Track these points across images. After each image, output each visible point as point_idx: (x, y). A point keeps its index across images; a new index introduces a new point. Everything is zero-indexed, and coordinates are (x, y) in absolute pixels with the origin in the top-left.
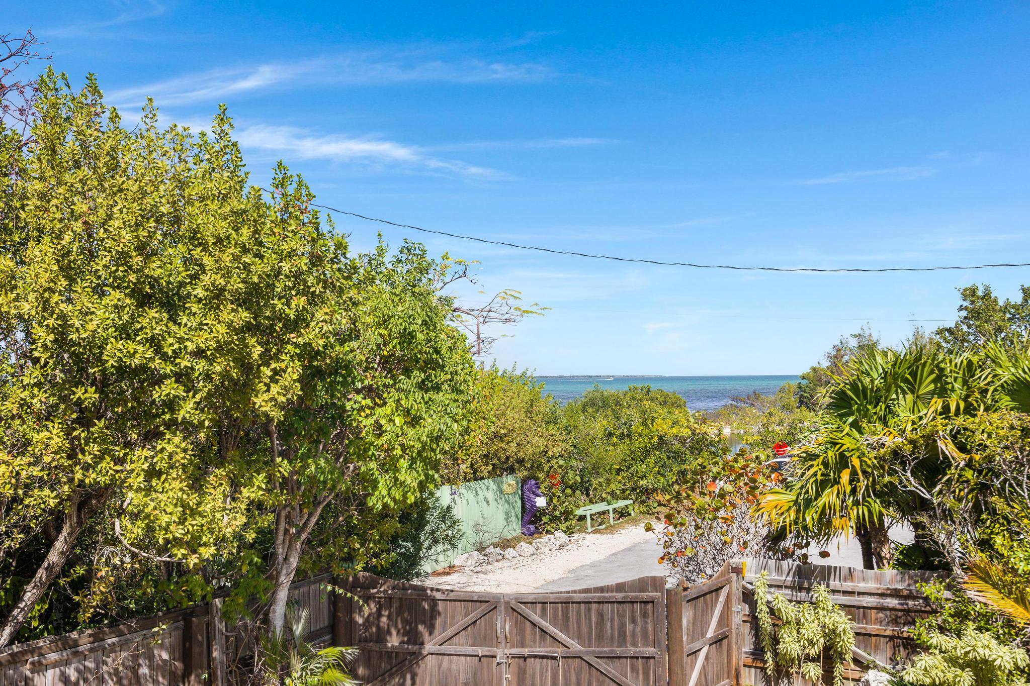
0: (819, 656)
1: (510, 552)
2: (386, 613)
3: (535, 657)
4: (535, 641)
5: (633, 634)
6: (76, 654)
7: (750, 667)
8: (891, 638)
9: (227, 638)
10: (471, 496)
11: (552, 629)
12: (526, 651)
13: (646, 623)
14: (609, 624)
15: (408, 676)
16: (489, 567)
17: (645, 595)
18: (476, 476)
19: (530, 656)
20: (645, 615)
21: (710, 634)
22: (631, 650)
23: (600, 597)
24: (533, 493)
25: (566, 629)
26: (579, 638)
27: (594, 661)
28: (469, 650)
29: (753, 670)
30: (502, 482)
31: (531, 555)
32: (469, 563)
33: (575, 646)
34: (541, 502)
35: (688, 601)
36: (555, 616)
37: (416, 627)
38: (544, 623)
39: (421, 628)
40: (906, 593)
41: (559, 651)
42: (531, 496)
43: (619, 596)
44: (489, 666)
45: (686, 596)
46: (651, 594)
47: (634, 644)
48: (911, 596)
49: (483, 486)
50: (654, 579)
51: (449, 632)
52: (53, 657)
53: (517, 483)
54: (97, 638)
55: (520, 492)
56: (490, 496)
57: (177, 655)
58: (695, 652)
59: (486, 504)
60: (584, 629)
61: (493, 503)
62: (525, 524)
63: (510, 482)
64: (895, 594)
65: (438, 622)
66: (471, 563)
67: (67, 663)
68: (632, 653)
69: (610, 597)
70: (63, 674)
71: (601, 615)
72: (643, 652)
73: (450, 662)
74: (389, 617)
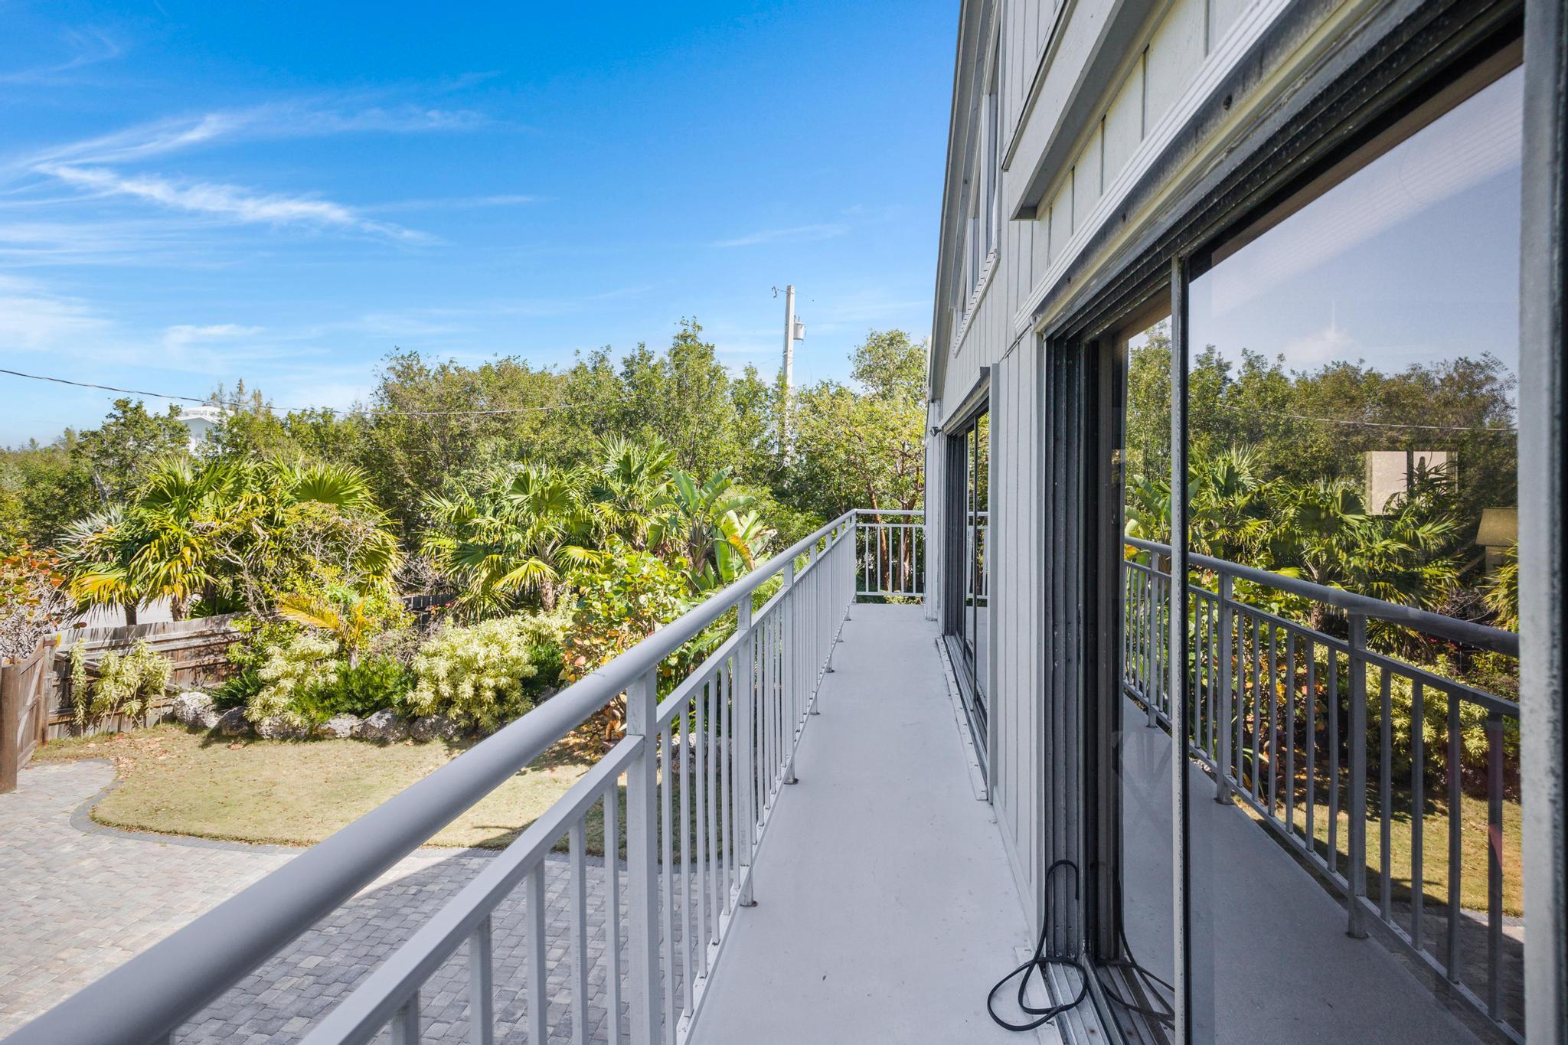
8: (193, 668)
21: (29, 702)
35: (21, 675)
40: (209, 632)
48: (214, 635)
64: (201, 635)
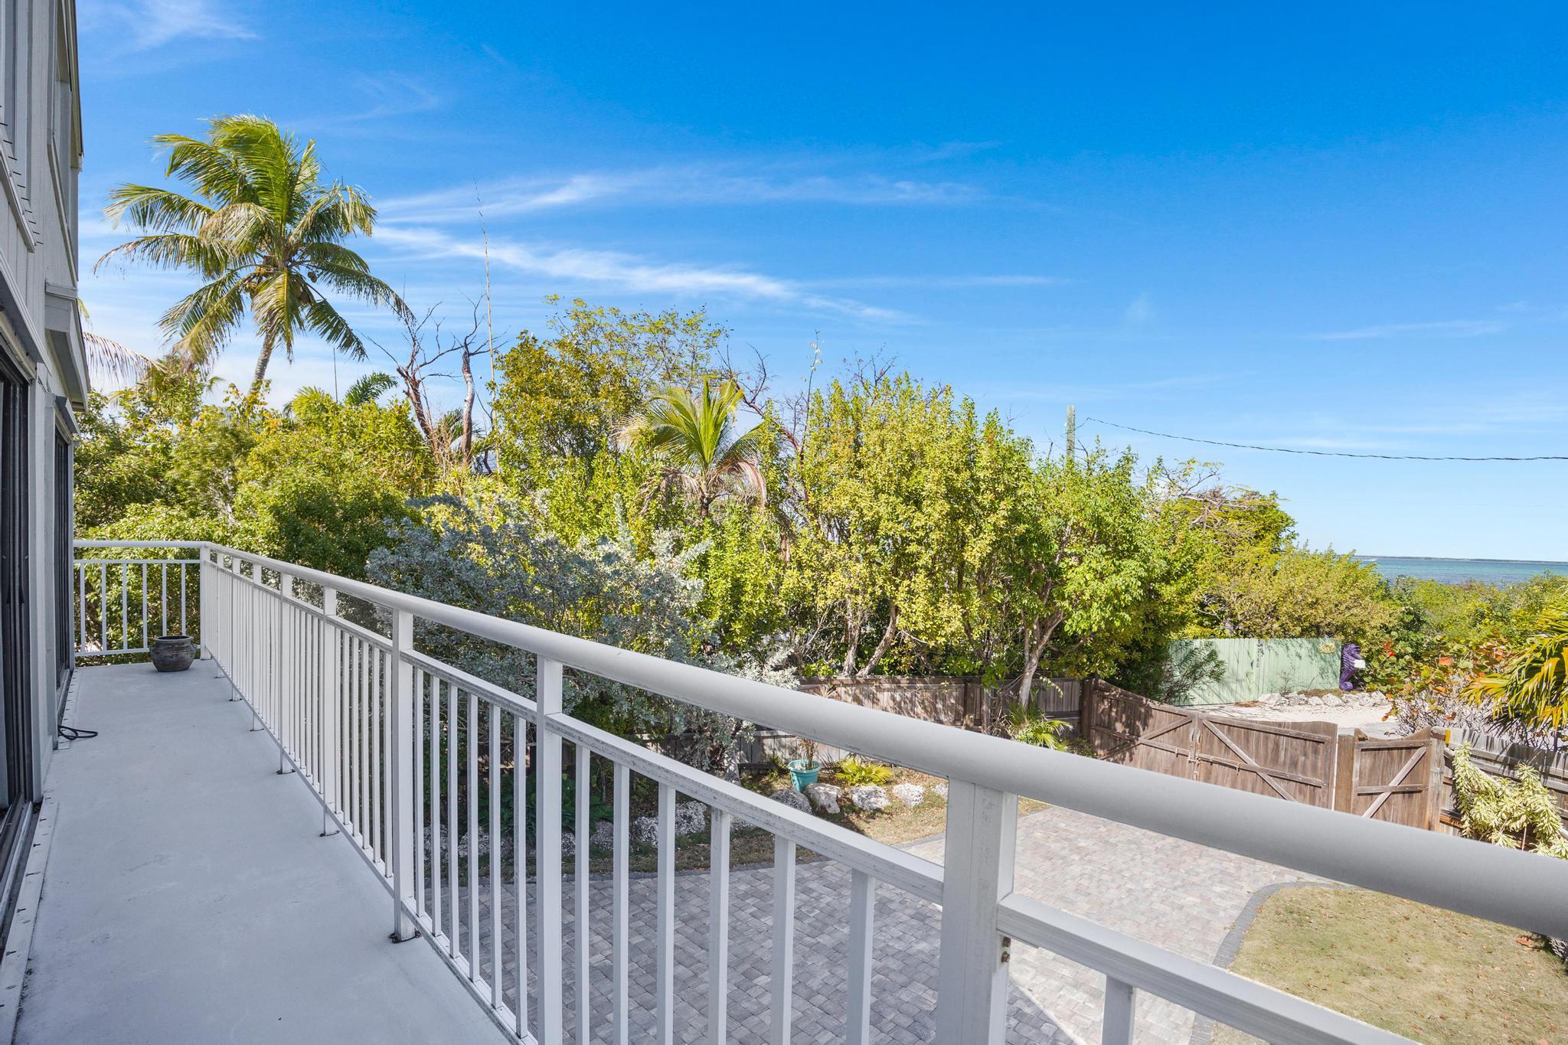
0: (1522, 832)
1: (1315, 700)
2: (1114, 710)
3: (1220, 764)
4: (1220, 751)
5: (1304, 765)
6: (899, 687)
7: (1449, 825)
9: (992, 700)
10: (1281, 650)
11: (1233, 746)
12: (1211, 758)
13: (1316, 758)
14: (1283, 752)
15: (1127, 754)
16: (1289, 708)
17: (1317, 736)
18: (1285, 633)
19: (1216, 763)
20: (1316, 752)
21: (1394, 783)
22: (1301, 777)
23: (1276, 730)
24: (1352, 655)
25: (1247, 749)
26: (1257, 758)
27: (1266, 778)
28: (1170, 747)
29: (1452, 828)
30: (1318, 643)
31: (1336, 706)
32: (1271, 702)
33: (1252, 762)
34: (1360, 664)
35: (1363, 750)
36: (1239, 736)
37: (1135, 723)
38: (1228, 741)
39: (1138, 723)
41: (1238, 764)
42: (1350, 657)
43: (1293, 732)
44: (1183, 763)
45: (1362, 745)
46: (1322, 736)
47: (1304, 773)
49: (1295, 643)
50: (1327, 725)
51: (1157, 732)
52: (887, 686)
53: (1337, 645)
54: (911, 682)
55: (1340, 654)
56: (1303, 652)
57: (960, 702)
58: (1372, 794)
59: (1297, 658)
60: (1262, 751)
61: (1306, 659)
62: (1343, 681)
63: (1328, 644)
65: (1151, 721)
66: (1273, 702)
67: (895, 691)
68: (1300, 780)
69: (1285, 732)
70: (892, 696)
71: (1277, 744)
72: (1310, 781)
73: (1156, 752)
74: (1116, 712)
